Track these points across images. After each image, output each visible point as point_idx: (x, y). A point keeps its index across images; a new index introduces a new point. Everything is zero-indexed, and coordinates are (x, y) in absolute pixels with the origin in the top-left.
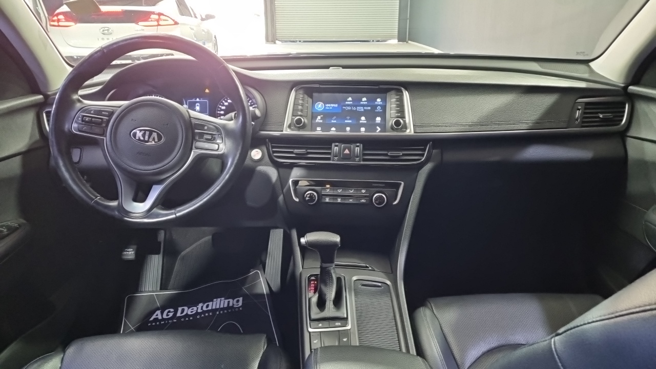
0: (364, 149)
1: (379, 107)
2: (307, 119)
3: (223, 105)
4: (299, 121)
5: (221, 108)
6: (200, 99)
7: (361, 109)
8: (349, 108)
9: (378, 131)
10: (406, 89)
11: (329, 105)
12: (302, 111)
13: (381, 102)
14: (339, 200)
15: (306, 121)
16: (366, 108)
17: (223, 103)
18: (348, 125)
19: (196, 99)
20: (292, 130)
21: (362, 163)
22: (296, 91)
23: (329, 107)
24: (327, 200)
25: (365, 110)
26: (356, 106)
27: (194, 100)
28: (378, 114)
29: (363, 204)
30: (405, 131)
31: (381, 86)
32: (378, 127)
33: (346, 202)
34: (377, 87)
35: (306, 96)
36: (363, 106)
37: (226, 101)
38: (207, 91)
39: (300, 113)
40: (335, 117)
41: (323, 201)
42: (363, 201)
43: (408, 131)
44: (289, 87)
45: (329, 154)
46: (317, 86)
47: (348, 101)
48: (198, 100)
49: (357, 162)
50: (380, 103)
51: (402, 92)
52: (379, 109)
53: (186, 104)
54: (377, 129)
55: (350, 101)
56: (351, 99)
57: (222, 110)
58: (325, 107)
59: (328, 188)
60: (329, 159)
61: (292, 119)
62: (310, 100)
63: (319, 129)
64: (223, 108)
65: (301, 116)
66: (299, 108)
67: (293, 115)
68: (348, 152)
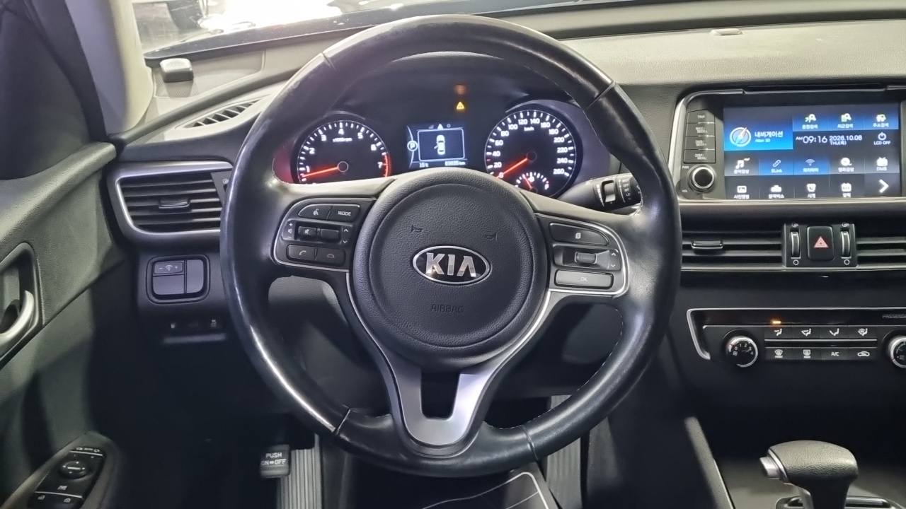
0: (859, 234)
1: (882, 134)
2: (715, 169)
3: (498, 137)
4: (704, 178)
5: (493, 144)
6: (445, 127)
7: (841, 141)
8: (811, 139)
9: (882, 191)
11: (763, 134)
12: (703, 151)
13: (885, 122)
14: (807, 354)
16: (851, 138)
17: (499, 133)
18: (811, 178)
19: (436, 127)
20: (686, 197)
21: (858, 267)
22: (688, 106)
23: (762, 138)
24: (779, 354)
25: (848, 142)
26: (828, 134)
27: (431, 129)
28: (881, 152)
29: (864, 360)
31: (890, 88)
32: (881, 182)
33: (824, 358)
34: (882, 90)
35: (710, 116)
36: (845, 133)
37: (505, 128)
38: (460, 106)
39: (699, 157)
40: (779, 162)
41: (769, 357)
42: (864, 354)
45: (778, 248)
47: (808, 123)
48: (440, 127)
49: (846, 266)
50: (883, 126)
52: (882, 140)
53: (415, 139)
54: (881, 186)
55: (812, 123)
56: (814, 119)
57: (494, 148)
58: (754, 138)
59: (778, 328)
60: (778, 260)
61: (683, 172)
62: (719, 124)
63: (742, 189)
64: (499, 143)
65: (707, 163)
66: (698, 145)
67: (685, 163)
68: (824, 245)
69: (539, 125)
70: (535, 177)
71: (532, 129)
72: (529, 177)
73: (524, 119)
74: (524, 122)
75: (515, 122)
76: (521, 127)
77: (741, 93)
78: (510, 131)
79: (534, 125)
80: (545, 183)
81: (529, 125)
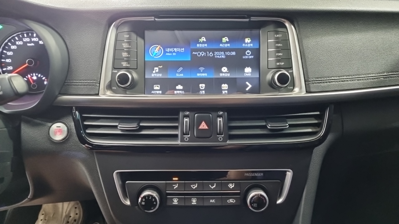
0: (230, 119)
1: (248, 51)
2: (137, 73)
3: (9, 50)
4: (123, 79)
5: (6, 54)
7: (221, 55)
8: (202, 54)
9: (247, 89)
10: (292, 22)
11: (171, 50)
12: (128, 61)
13: (250, 43)
14: (194, 202)
15: (135, 76)
16: (228, 53)
17: (9, 47)
18: (202, 80)
20: (115, 92)
21: (228, 142)
22: (117, 28)
23: (170, 52)
24: (175, 202)
25: (227, 56)
26: (213, 51)
28: (247, 63)
29: (231, 206)
30: (292, 90)
31: (253, 19)
32: (247, 83)
33: (206, 204)
34: (247, 20)
35: (134, 36)
36: (225, 50)
37: (14, 44)
39: (124, 64)
40: (181, 69)
41: (169, 203)
42: (231, 201)
43: (297, 90)
44: (104, 22)
45: (176, 128)
46: (152, 19)
47: (200, 43)
49: (220, 141)
50: (249, 45)
51: (286, 27)
52: (249, 55)
54: (247, 86)
55: (204, 42)
56: (205, 40)
57: (7, 57)
58: (165, 52)
59: (176, 184)
60: (175, 136)
61: (113, 75)
62: (140, 41)
63: (157, 87)
64: (10, 53)
65: (127, 68)
66: (124, 56)
67: (114, 68)
68: (206, 127)
69: (38, 42)
70: (37, 76)
71: (32, 44)
72: (33, 76)
73: (26, 38)
74: (27, 40)
75: (20, 39)
76: (25, 43)
77: (153, 20)
78: (17, 46)
79: (34, 42)
80: (44, 81)
81: (31, 42)
